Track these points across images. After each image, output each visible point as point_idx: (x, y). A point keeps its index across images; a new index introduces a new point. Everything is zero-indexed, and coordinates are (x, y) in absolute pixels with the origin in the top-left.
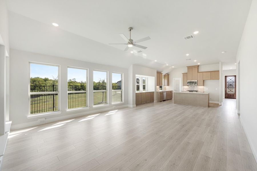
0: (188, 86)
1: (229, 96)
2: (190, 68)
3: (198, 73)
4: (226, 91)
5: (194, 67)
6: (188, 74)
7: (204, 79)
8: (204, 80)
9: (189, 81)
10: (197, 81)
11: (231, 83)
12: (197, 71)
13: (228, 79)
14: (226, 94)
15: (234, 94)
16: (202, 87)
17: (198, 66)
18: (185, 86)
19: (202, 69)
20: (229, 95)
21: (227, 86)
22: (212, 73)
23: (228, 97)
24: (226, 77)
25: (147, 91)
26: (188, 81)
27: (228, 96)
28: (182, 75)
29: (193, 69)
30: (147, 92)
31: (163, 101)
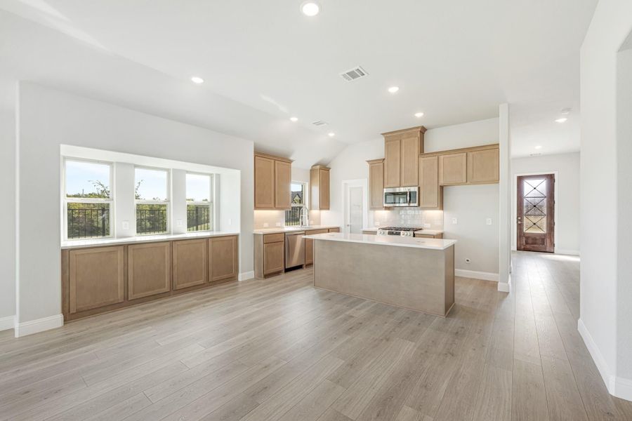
0: (387, 208)
1: (532, 244)
2: (393, 139)
3: (422, 159)
4: (520, 226)
5: (407, 132)
6: (386, 162)
7: (442, 183)
8: (442, 188)
9: (391, 190)
10: (416, 189)
11: (537, 200)
12: (416, 149)
13: (528, 186)
14: (520, 234)
15: (544, 235)
16: (435, 214)
17: (423, 130)
18: (379, 209)
19: (436, 142)
20: (530, 241)
21: (525, 210)
22: (470, 154)
23: (528, 246)
24: (520, 179)
25: (219, 230)
26: (385, 190)
27: (527, 243)
28: (368, 166)
29: (403, 141)
30: (215, 233)
31: (287, 270)
